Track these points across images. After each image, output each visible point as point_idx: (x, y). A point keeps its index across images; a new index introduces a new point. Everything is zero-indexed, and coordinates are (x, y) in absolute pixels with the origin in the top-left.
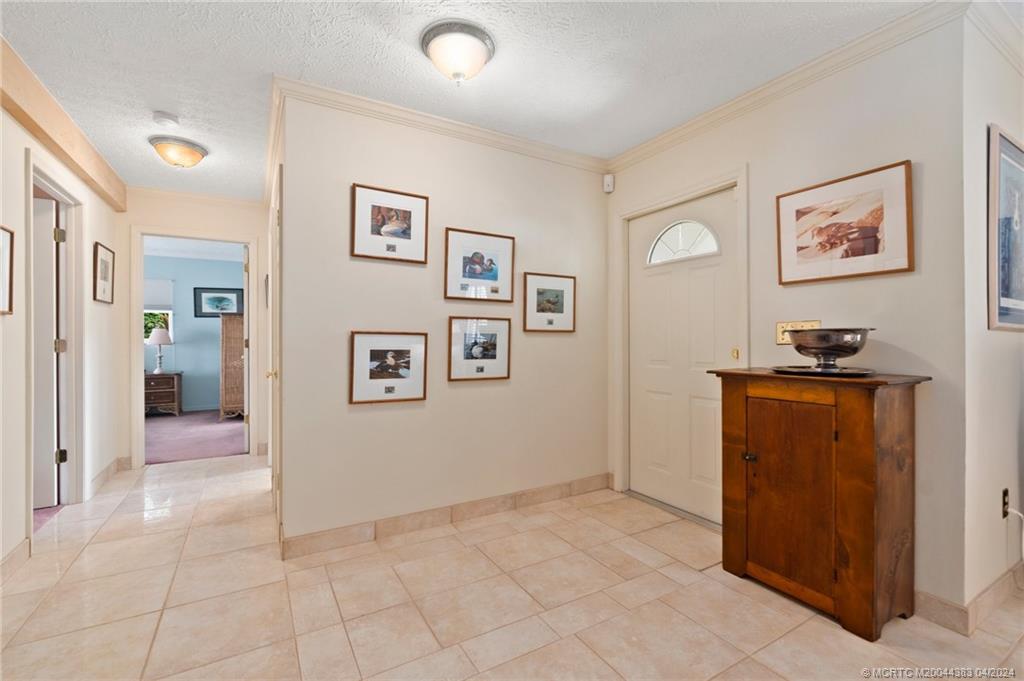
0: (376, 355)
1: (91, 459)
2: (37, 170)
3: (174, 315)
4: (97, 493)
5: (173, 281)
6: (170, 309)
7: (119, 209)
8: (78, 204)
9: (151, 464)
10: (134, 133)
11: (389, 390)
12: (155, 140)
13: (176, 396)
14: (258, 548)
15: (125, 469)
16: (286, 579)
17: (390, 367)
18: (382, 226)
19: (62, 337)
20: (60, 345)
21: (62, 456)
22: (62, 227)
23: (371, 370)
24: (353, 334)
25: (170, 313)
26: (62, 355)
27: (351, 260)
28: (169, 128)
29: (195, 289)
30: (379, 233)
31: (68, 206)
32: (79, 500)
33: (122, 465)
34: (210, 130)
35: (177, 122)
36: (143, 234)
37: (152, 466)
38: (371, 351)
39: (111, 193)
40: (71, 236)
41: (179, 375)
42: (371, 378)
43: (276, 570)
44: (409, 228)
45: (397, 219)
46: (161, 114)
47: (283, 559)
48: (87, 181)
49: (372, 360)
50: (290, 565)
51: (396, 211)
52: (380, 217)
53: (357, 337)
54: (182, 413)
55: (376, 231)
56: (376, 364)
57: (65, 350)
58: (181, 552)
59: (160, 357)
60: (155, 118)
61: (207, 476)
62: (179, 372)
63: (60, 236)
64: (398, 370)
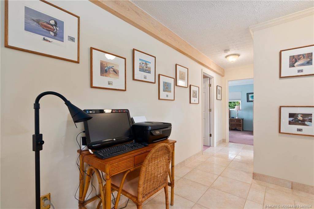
0: (291, 115)
1: (216, 138)
2: (204, 72)
3: (241, 102)
4: (217, 146)
5: (241, 92)
6: (240, 100)
7: (223, 76)
8: (213, 77)
9: (230, 142)
10: (222, 57)
11: (299, 130)
12: (226, 57)
13: (241, 125)
14: (248, 173)
15: (224, 142)
16: (251, 184)
17: (300, 120)
18: (295, 63)
19: (211, 108)
20: (210, 110)
21: (211, 135)
22: (210, 83)
23: (289, 121)
24: (281, 107)
25: (240, 101)
26: (211, 112)
27: (280, 79)
28: (229, 53)
29: (247, 93)
30: (294, 66)
31: (211, 78)
32: (213, 146)
33: (224, 141)
34: (238, 49)
35: (229, 51)
36: (228, 81)
37: (231, 143)
38: (289, 114)
39: (220, 73)
40: (212, 85)
41: (243, 119)
42: (289, 124)
43: (250, 180)
44: (311, 60)
45: (304, 58)
46: (226, 51)
47: (253, 179)
48: (215, 71)
49: (290, 117)
50: (254, 181)
51: (303, 55)
52: (294, 60)
53: (282, 109)
54: (243, 130)
55: (292, 65)
56: (292, 119)
57: (211, 111)
58: (228, 165)
59: (238, 114)
60: (224, 52)
61: (242, 149)
62: (242, 118)
63: (210, 85)
64: (305, 122)
